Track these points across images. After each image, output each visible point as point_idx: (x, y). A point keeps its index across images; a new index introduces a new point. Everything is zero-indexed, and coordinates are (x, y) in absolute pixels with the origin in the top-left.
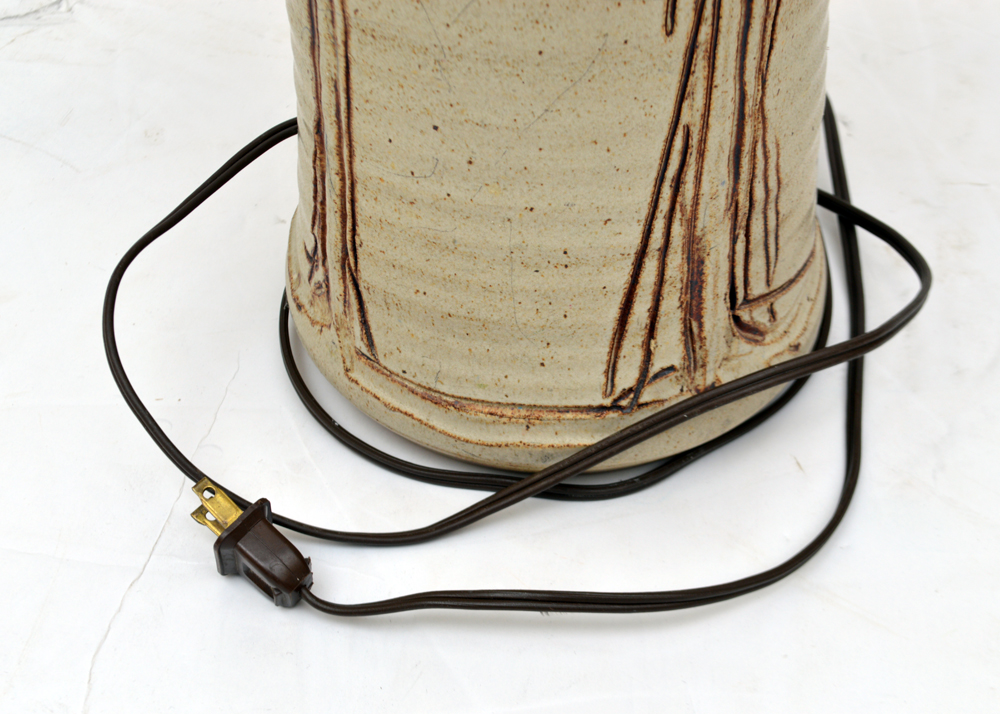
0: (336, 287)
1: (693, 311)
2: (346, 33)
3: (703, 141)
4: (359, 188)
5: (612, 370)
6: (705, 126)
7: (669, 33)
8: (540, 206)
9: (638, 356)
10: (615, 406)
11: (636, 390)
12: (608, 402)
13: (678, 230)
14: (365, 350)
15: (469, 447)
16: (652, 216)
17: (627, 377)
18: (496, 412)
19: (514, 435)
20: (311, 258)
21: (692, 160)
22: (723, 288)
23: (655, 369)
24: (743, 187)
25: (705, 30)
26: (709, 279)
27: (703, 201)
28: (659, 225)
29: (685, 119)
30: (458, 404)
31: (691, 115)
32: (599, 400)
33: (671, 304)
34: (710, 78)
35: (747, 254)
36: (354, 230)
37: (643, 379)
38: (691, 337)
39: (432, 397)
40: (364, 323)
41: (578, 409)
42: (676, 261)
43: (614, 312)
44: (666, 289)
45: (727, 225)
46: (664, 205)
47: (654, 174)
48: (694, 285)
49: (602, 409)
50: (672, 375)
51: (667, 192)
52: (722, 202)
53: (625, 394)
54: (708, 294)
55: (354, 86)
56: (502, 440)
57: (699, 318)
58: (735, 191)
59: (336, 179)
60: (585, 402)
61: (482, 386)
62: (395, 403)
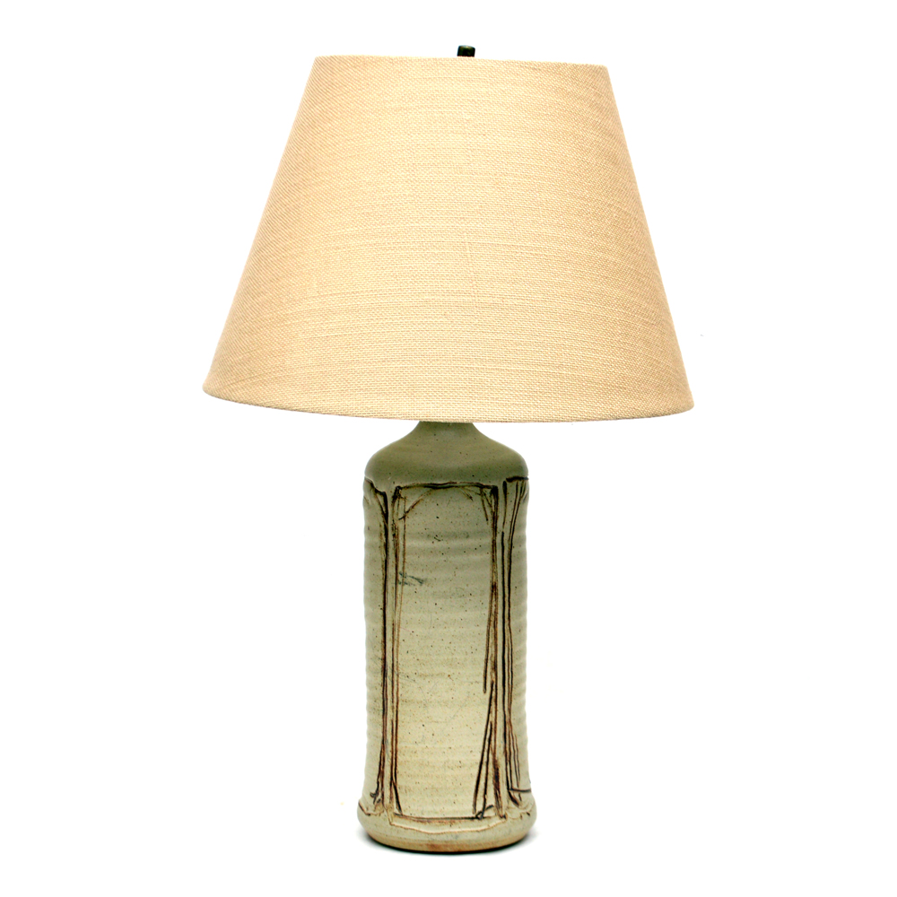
0: (387, 793)
1: (497, 788)
2: (397, 703)
3: (495, 727)
4: (398, 753)
5: (475, 805)
6: (496, 723)
7: (485, 692)
8: (453, 747)
9: (482, 800)
10: (477, 818)
11: (482, 813)
12: (474, 816)
13: (491, 756)
14: (397, 812)
15: (434, 837)
16: (483, 751)
17: (479, 807)
18: (442, 821)
19: (446, 829)
20: (374, 796)
21: (493, 733)
22: (505, 780)
23: (487, 805)
24: (507, 746)
25: (494, 693)
26: (501, 775)
27: (497, 747)
28: (486, 754)
29: (490, 720)
30: (429, 820)
31: (492, 719)
32: (471, 815)
33: (490, 782)
34: (496, 708)
35: (511, 771)
36: (396, 769)
37: (485, 808)
38: (497, 797)
39: (421, 820)
40: (398, 802)
41: (466, 818)
42: (491, 766)
43: (474, 783)
44: (489, 776)
45: (504, 758)
46: (486, 747)
47: (483, 736)
48: (497, 777)
49: (472, 819)
50: (493, 809)
51: (487, 743)
52: (502, 749)
53: (480, 813)
54: (500, 781)
55: (399, 719)
56: (443, 831)
57: (499, 790)
58: (505, 748)
59: (390, 754)
60: (467, 816)
61: (436, 813)
62: (408, 827)
